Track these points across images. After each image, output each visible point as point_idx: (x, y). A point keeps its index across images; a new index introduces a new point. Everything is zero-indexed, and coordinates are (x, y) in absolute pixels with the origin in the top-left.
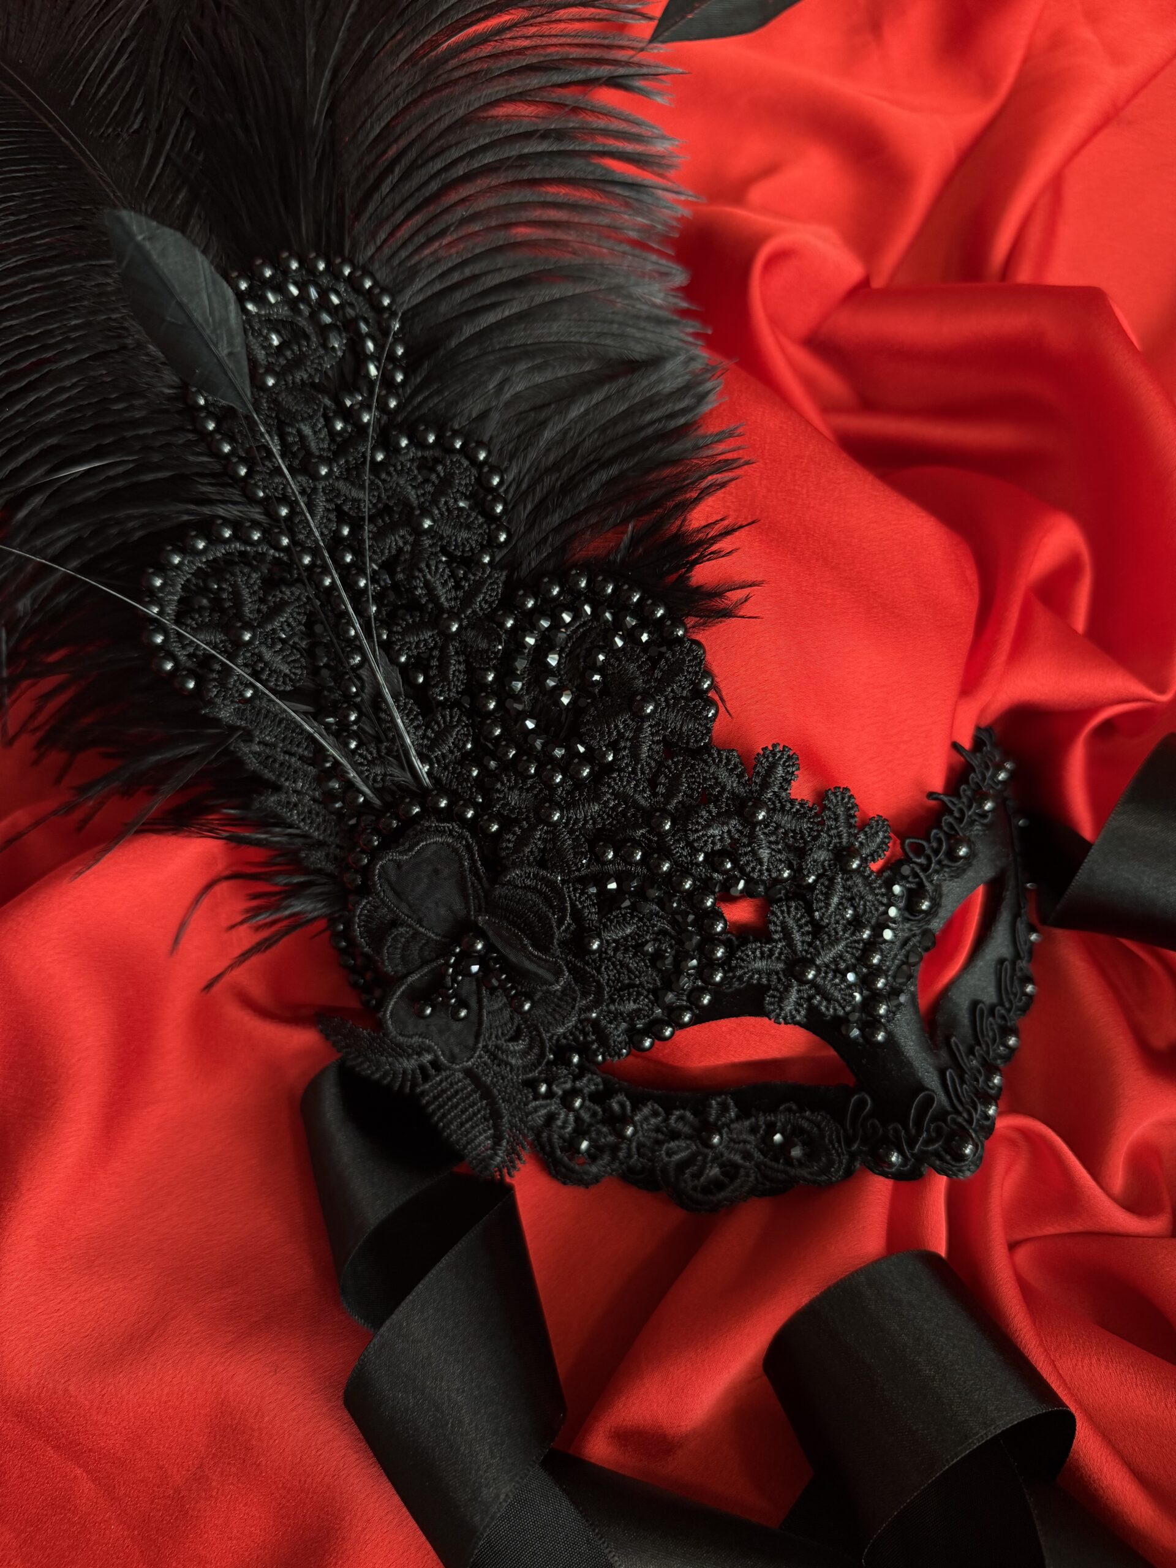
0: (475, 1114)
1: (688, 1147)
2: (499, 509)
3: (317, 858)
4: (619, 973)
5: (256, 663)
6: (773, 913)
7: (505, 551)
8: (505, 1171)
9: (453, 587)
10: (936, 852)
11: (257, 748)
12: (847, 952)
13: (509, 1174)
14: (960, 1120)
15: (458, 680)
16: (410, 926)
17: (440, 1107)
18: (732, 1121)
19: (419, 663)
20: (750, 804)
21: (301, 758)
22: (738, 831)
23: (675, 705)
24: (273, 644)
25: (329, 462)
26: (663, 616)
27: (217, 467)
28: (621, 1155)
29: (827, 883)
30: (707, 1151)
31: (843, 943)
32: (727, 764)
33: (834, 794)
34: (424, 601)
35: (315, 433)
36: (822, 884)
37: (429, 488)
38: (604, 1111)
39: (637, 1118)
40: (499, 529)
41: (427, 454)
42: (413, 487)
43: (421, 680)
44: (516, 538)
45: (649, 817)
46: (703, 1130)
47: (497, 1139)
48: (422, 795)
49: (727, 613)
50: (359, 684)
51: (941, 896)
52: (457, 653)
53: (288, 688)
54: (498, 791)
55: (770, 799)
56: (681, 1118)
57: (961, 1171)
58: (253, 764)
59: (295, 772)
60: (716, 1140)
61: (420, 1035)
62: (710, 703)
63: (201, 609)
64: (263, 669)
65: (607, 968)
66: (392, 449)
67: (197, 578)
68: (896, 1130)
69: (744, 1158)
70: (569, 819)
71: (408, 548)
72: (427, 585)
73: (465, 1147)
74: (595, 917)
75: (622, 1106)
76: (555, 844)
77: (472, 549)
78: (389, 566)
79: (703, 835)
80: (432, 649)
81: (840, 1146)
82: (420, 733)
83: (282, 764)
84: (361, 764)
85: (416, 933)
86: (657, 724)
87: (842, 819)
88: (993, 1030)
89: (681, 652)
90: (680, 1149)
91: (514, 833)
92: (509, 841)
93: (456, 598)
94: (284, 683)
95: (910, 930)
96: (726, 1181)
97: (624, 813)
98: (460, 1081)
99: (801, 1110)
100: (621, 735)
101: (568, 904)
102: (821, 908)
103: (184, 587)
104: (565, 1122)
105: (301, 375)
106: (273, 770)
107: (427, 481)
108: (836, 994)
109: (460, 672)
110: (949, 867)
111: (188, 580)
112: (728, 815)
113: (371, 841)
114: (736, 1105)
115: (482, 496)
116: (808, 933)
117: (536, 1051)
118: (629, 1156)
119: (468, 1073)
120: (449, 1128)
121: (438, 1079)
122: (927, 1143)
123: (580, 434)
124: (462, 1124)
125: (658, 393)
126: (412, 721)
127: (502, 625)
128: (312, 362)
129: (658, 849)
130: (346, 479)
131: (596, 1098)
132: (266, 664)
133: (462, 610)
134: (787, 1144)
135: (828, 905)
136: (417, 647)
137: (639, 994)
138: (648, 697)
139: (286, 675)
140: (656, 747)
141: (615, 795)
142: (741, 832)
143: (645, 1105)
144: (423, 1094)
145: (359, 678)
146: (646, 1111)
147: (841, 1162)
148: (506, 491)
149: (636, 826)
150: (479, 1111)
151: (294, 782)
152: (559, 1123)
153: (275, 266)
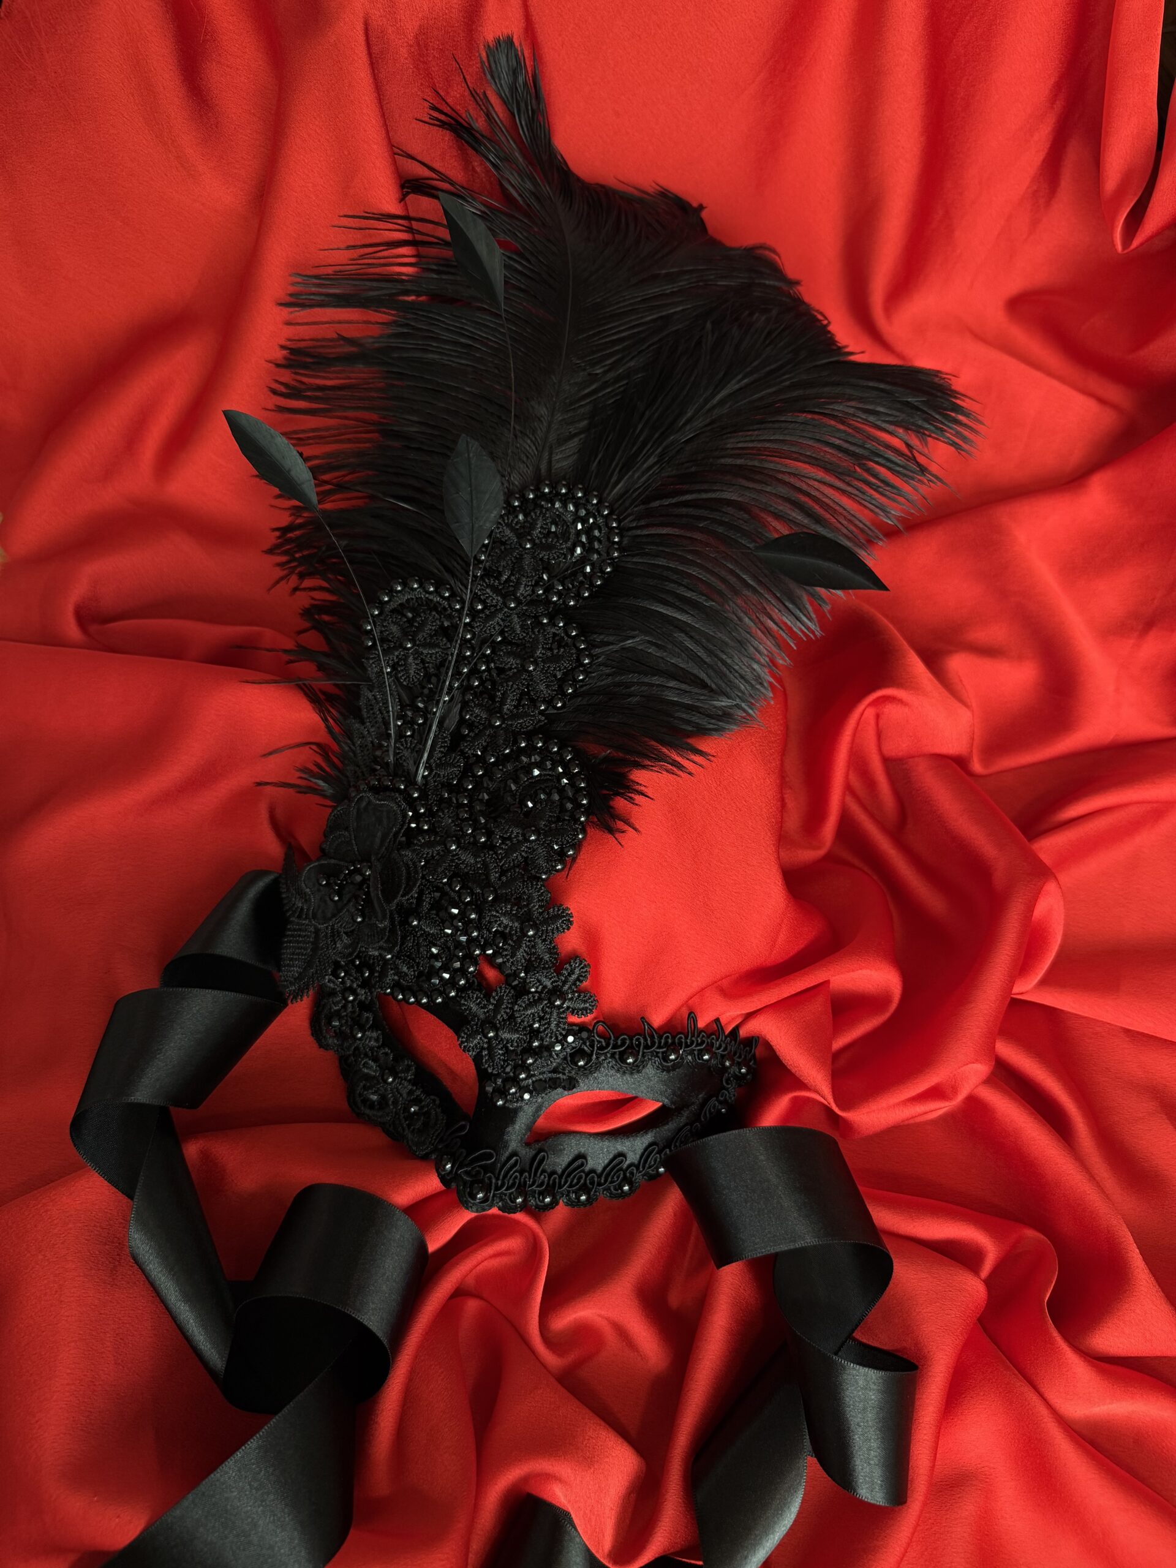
0: (302, 955)
1: (375, 1071)
2: (570, 691)
4: (413, 948)
5: (401, 660)
6: (501, 988)
7: (555, 711)
8: (292, 997)
9: (514, 705)
10: (615, 1047)
11: (370, 697)
12: (516, 1041)
13: (292, 1001)
14: (494, 1181)
15: (478, 748)
16: (350, 835)
17: (292, 936)
18: (405, 1079)
19: (471, 725)
20: (531, 923)
22: (514, 930)
23: (546, 848)
24: (417, 658)
25: (519, 602)
26: (584, 805)
28: (345, 1044)
29: (536, 998)
30: (382, 1081)
31: (518, 1035)
32: (539, 896)
34: (497, 699)
35: (526, 585)
36: (534, 997)
37: (549, 654)
38: (359, 1016)
39: (368, 1033)
40: (561, 699)
41: (566, 638)
42: (543, 647)
43: (465, 733)
44: (565, 710)
45: (488, 887)
46: (390, 1070)
47: (300, 977)
48: (411, 781)
52: (489, 735)
53: (405, 683)
54: (443, 813)
55: (542, 930)
56: (386, 1054)
58: (362, 703)
60: (390, 1080)
61: (311, 891)
63: (405, 616)
64: (402, 665)
65: (410, 940)
66: (552, 623)
67: (417, 601)
68: (461, 1154)
69: (393, 1102)
71: (515, 670)
72: (506, 694)
73: (285, 967)
74: (424, 909)
75: (368, 1020)
76: (441, 860)
77: (538, 697)
78: (501, 671)
80: (481, 724)
81: (436, 1139)
82: (440, 756)
83: (374, 714)
84: (402, 745)
85: (350, 841)
86: (530, 848)
87: (574, 977)
88: (579, 1181)
89: (572, 827)
90: (370, 1068)
91: (430, 838)
93: (511, 712)
94: (405, 679)
95: (564, 1068)
96: (376, 1107)
97: (480, 875)
98: (311, 932)
99: (437, 1105)
100: (510, 838)
102: (521, 1006)
103: (408, 600)
104: (337, 1002)
105: (543, 554)
106: (368, 712)
107: (551, 649)
109: (482, 745)
110: (616, 1062)
111: (412, 599)
112: (517, 918)
114: (415, 1074)
115: (569, 676)
116: (508, 1014)
117: (351, 950)
119: (317, 931)
120: (287, 949)
121: (304, 922)
122: (467, 1173)
124: (293, 954)
126: (442, 747)
127: (519, 742)
128: (555, 553)
129: (477, 905)
130: (519, 617)
131: (360, 1003)
132: (405, 665)
133: (507, 719)
134: (416, 1116)
139: (408, 677)
140: (520, 858)
141: (484, 862)
142: (516, 932)
143: (377, 1031)
144: (291, 922)
146: (375, 1035)
147: (428, 1148)
148: (581, 687)
149: (479, 886)
150: (305, 955)
152: (335, 999)
153: (585, 495)
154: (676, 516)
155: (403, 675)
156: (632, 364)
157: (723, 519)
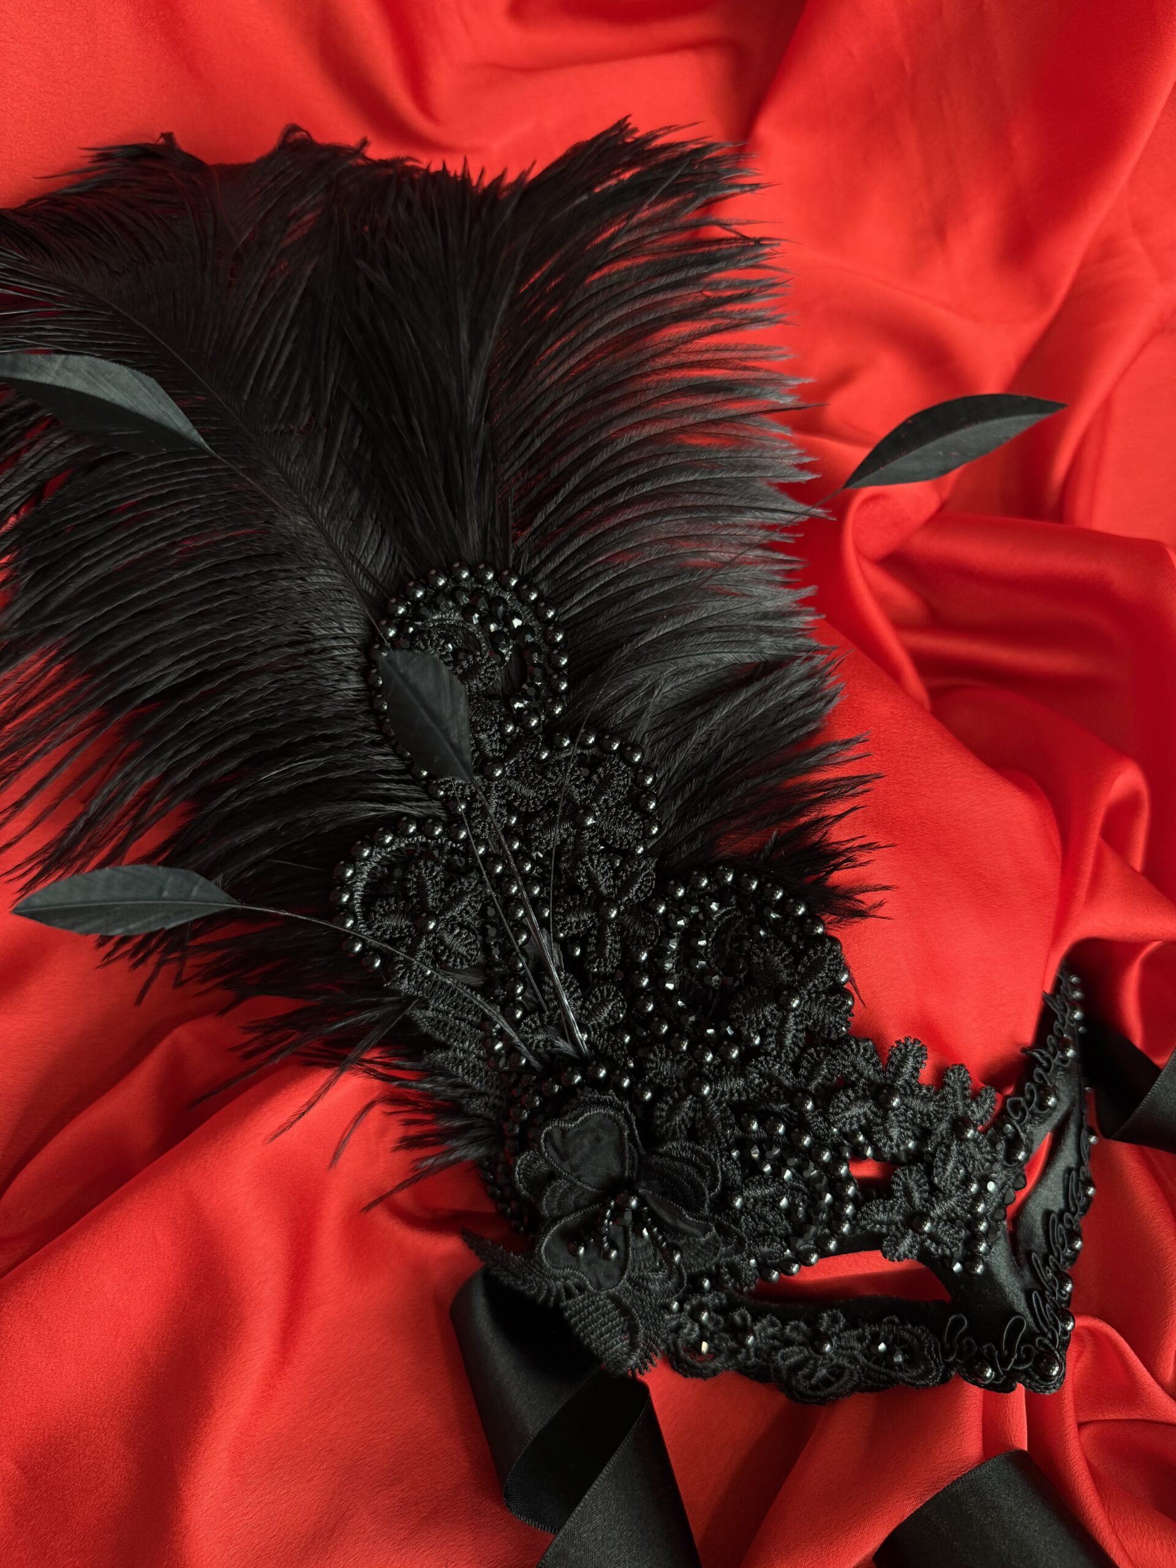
0: (614, 1327)
1: (801, 1352)
2: (652, 805)
3: (476, 1105)
4: (757, 1225)
5: (437, 946)
6: (897, 1176)
7: (655, 841)
8: (637, 1370)
9: (611, 877)
10: (1029, 1103)
11: (429, 1013)
12: (958, 1206)
14: (1047, 1341)
15: (614, 957)
16: (569, 1180)
17: (582, 1320)
18: (842, 1332)
19: (577, 940)
20: (885, 1091)
21: (470, 1023)
22: (873, 1112)
23: (818, 998)
24: (453, 930)
25: (500, 762)
26: (804, 914)
27: (402, 767)
28: (740, 1357)
29: (944, 1150)
30: (818, 1356)
31: (955, 1199)
32: (863, 1055)
33: (952, 1071)
34: (585, 886)
35: (490, 738)
36: (941, 1152)
37: (591, 787)
38: (726, 1320)
39: (756, 1328)
40: (651, 825)
41: (586, 752)
42: (577, 786)
43: (578, 953)
44: (666, 831)
45: (794, 1096)
46: (816, 1339)
47: (633, 1346)
48: (580, 1062)
49: (863, 914)
50: (524, 959)
51: (1032, 1142)
52: (613, 934)
53: (465, 968)
54: (652, 1061)
55: (901, 1086)
56: (796, 1328)
57: (1047, 1388)
58: (426, 1028)
59: (463, 1034)
60: (828, 1347)
61: (571, 1268)
62: (846, 994)
63: (389, 895)
64: (443, 952)
65: (746, 1219)
66: (558, 748)
67: (383, 866)
68: (989, 1349)
69: (850, 1362)
70: (716, 1091)
71: (572, 839)
72: (589, 875)
73: (603, 1353)
74: (739, 1178)
75: (744, 1318)
76: (704, 1115)
77: (629, 843)
79: (842, 1118)
80: (590, 929)
81: (938, 1356)
82: (579, 1003)
83: (451, 1028)
84: (527, 1033)
85: (575, 1185)
86: (801, 1015)
87: (959, 1091)
88: (1062, 1236)
89: (823, 951)
90: (793, 1354)
91: (667, 1103)
92: (662, 1110)
93: (614, 886)
94: (462, 963)
95: (1006, 1176)
96: (833, 1379)
97: (767, 1090)
98: (602, 1300)
99: (903, 1322)
100: (768, 1024)
101: (720, 1175)
102: (939, 1173)
103: (370, 875)
104: (692, 1330)
105: (476, 683)
106: (443, 1032)
107: (588, 780)
108: (945, 1238)
109: (616, 950)
110: (1039, 1116)
111: (375, 868)
112: (864, 1098)
113: (533, 1102)
114: (845, 1317)
115: (636, 793)
116: (925, 1191)
117: (674, 1280)
118: (748, 1358)
120: (589, 1337)
121: (581, 1298)
122: (1019, 1362)
123: (722, 738)
124: (602, 1335)
125: (789, 697)
126: (572, 993)
127: (654, 911)
128: (486, 672)
129: (799, 1124)
130: (516, 778)
131: (718, 1310)
132: (446, 947)
133: (620, 897)
134: (890, 1352)
135: (945, 1170)
136: (577, 927)
137: (773, 1241)
138: (794, 992)
139: (463, 955)
140: (799, 1036)
141: (761, 1075)
142: (875, 1114)
143: (764, 1317)
144: (566, 1308)
145: (524, 953)
146: (765, 1323)
147: (938, 1371)
148: (659, 790)
149: (778, 1101)
150: (618, 1325)
151: (462, 1042)
152: (686, 1331)
153: (447, 576)
154: (581, 512)
155: (455, 961)
156: (332, 379)
157: (640, 472)
